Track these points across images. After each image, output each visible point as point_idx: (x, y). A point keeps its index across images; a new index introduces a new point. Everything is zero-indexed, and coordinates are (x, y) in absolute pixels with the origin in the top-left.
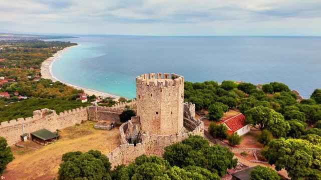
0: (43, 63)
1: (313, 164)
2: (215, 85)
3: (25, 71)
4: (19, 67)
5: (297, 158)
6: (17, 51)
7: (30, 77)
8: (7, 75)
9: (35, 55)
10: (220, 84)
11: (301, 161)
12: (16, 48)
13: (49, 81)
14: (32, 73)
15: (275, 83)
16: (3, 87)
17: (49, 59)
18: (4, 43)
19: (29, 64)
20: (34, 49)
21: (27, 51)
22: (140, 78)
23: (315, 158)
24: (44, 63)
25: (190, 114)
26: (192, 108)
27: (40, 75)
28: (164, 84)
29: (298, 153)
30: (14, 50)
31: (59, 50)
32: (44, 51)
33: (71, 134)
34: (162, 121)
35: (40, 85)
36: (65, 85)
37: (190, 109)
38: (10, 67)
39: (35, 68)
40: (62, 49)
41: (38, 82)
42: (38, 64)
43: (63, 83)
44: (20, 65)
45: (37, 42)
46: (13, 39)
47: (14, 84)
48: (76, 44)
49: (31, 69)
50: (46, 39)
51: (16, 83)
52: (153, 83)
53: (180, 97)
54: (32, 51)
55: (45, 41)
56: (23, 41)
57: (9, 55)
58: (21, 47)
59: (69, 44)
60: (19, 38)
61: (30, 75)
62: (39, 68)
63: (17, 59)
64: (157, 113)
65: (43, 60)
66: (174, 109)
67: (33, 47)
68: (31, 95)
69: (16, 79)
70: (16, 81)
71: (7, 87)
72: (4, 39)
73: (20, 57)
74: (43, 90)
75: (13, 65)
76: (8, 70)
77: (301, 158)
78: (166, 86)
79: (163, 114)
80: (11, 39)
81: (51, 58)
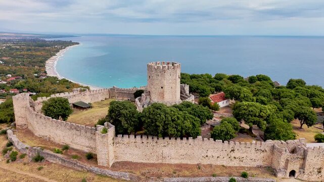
0: (47, 62)
1: (260, 115)
2: (209, 77)
3: (30, 69)
4: (24, 65)
5: (249, 111)
6: (20, 49)
7: (36, 75)
8: (14, 73)
9: (38, 53)
10: (213, 76)
11: (251, 113)
12: (18, 47)
13: (56, 78)
14: (37, 71)
15: (260, 76)
16: (12, 84)
17: (52, 58)
18: (5, 41)
19: (34, 62)
20: (37, 47)
21: (30, 50)
22: (150, 64)
23: (261, 112)
24: (49, 62)
25: (185, 92)
26: (187, 88)
27: (45, 72)
28: (167, 67)
29: (251, 109)
30: (17, 49)
31: (62, 49)
32: (47, 50)
33: (100, 105)
34: (165, 93)
35: (47, 82)
36: (70, 82)
37: (185, 88)
38: (16, 65)
39: (40, 67)
40: (64, 48)
41: (44, 80)
42: (42, 63)
43: (69, 80)
44: (25, 63)
45: (39, 41)
46: (14, 38)
47: (21, 81)
48: (78, 44)
49: (36, 67)
50: (46, 38)
51: (24, 80)
52: (159, 67)
53: (178, 77)
54: (35, 50)
55: (47, 40)
56: (25, 40)
57: (12, 54)
58: (23, 46)
59: (70, 43)
60: (20, 37)
61: (36, 73)
62: (44, 66)
63: (21, 58)
64: (162, 88)
65: (47, 58)
66: (174, 85)
67: (35, 46)
68: (40, 91)
69: (23, 77)
70: (23, 78)
71: (15, 83)
72: (6, 38)
73: (24, 56)
74: (50, 87)
75: (17, 63)
76: (14, 68)
77: (252, 111)
78: (168, 69)
79: (166, 88)
80: (11, 38)
81: (54, 57)
